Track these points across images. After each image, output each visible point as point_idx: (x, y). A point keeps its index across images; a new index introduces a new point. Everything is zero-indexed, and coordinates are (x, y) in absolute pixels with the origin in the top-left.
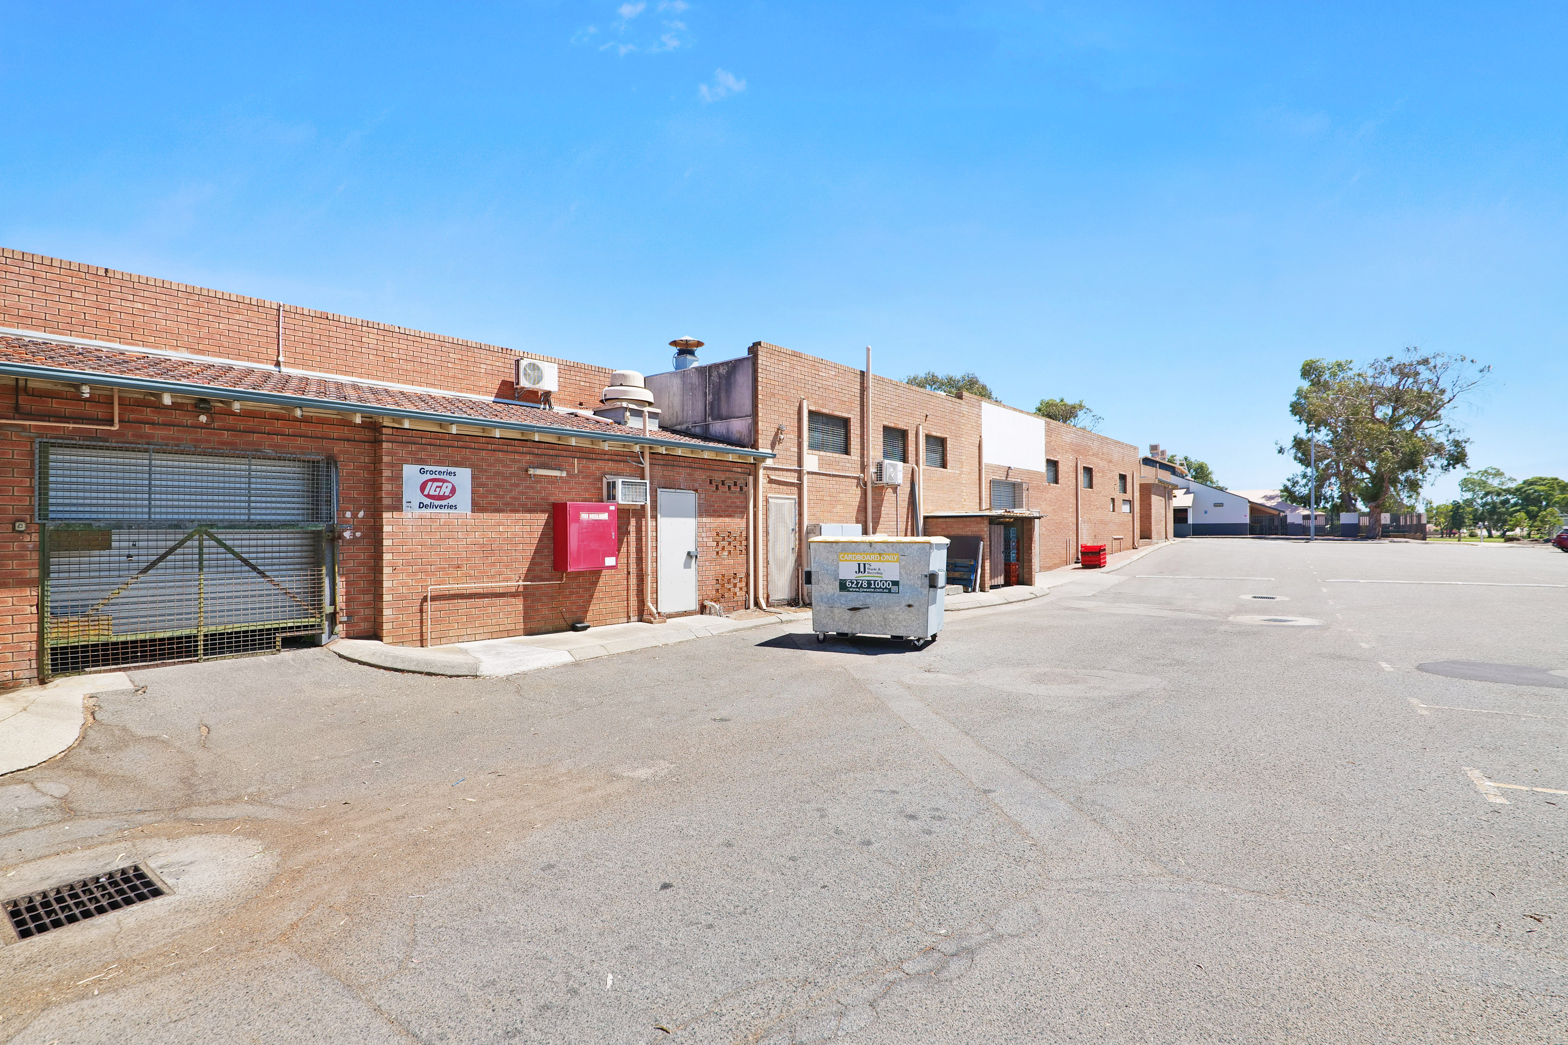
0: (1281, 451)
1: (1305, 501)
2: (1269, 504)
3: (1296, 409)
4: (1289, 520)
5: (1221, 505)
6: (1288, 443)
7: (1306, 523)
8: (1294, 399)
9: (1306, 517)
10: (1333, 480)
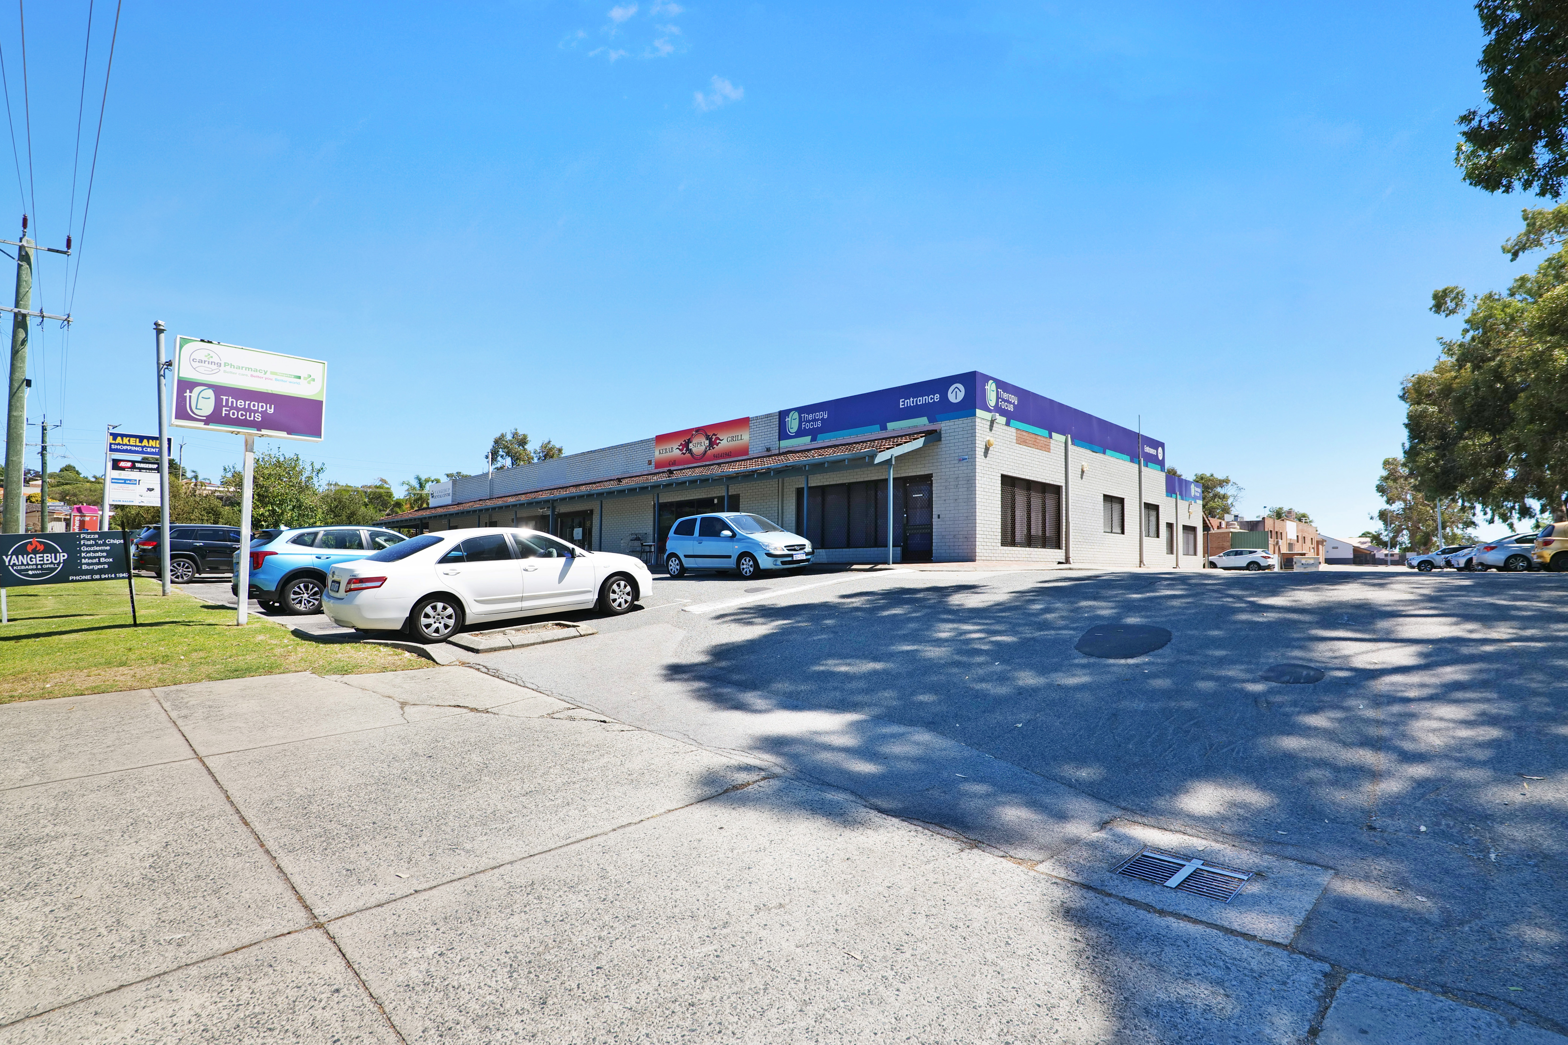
0: (1372, 518)
1: (1385, 545)
2: (1363, 546)
3: (1381, 489)
4: (1377, 556)
5: (1337, 548)
6: (1376, 514)
7: (1386, 558)
8: (1378, 483)
9: (1386, 555)
10: (1405, 532)
